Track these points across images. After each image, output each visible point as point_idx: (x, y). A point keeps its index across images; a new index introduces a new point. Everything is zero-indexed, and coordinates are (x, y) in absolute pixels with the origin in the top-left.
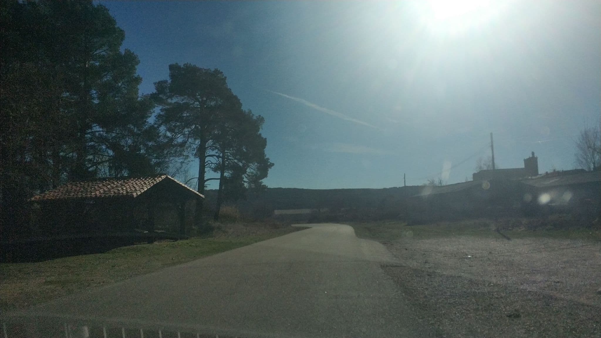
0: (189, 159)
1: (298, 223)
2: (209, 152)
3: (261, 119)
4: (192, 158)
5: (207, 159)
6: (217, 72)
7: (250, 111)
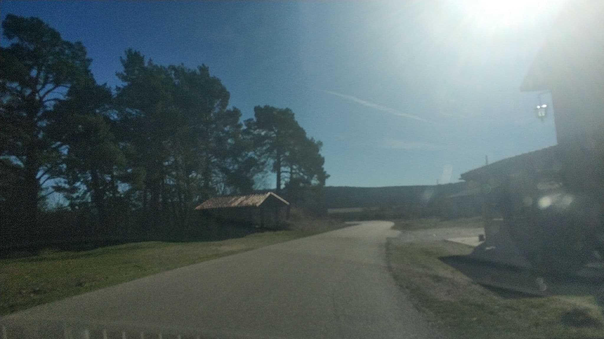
0: (268, 174)
1: (349, 221)
2: (283, 169)
3: (320, 143)
4: (270, 173)
5: (282, 174)
6: (287, 110)
7: (312, 139)
